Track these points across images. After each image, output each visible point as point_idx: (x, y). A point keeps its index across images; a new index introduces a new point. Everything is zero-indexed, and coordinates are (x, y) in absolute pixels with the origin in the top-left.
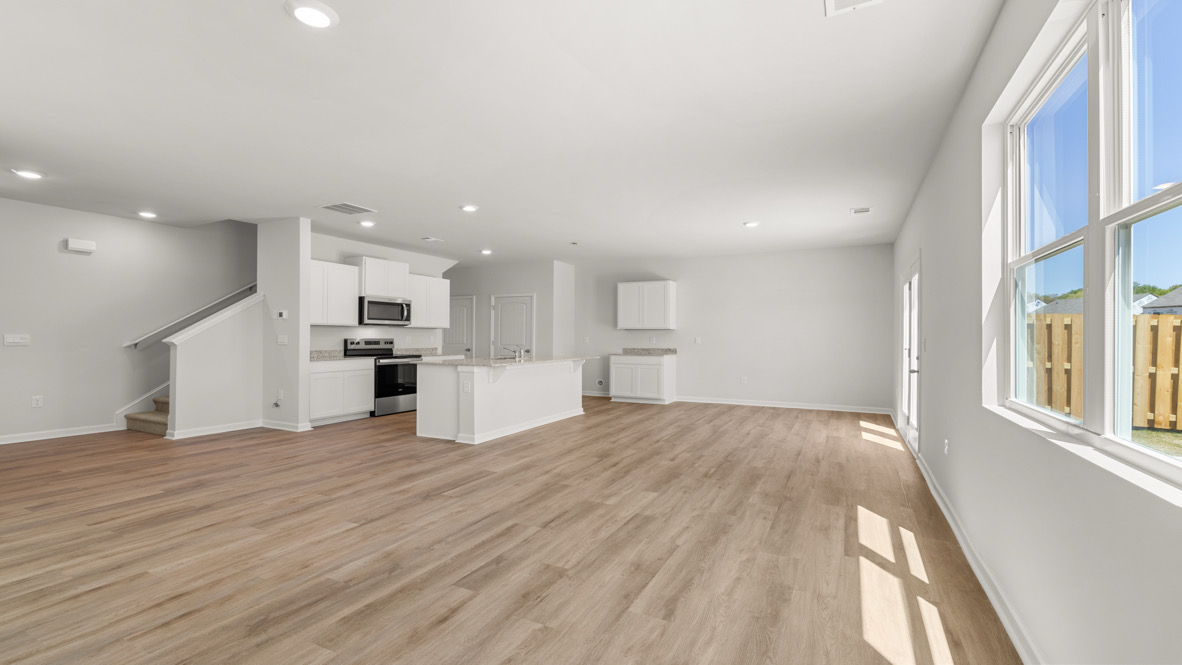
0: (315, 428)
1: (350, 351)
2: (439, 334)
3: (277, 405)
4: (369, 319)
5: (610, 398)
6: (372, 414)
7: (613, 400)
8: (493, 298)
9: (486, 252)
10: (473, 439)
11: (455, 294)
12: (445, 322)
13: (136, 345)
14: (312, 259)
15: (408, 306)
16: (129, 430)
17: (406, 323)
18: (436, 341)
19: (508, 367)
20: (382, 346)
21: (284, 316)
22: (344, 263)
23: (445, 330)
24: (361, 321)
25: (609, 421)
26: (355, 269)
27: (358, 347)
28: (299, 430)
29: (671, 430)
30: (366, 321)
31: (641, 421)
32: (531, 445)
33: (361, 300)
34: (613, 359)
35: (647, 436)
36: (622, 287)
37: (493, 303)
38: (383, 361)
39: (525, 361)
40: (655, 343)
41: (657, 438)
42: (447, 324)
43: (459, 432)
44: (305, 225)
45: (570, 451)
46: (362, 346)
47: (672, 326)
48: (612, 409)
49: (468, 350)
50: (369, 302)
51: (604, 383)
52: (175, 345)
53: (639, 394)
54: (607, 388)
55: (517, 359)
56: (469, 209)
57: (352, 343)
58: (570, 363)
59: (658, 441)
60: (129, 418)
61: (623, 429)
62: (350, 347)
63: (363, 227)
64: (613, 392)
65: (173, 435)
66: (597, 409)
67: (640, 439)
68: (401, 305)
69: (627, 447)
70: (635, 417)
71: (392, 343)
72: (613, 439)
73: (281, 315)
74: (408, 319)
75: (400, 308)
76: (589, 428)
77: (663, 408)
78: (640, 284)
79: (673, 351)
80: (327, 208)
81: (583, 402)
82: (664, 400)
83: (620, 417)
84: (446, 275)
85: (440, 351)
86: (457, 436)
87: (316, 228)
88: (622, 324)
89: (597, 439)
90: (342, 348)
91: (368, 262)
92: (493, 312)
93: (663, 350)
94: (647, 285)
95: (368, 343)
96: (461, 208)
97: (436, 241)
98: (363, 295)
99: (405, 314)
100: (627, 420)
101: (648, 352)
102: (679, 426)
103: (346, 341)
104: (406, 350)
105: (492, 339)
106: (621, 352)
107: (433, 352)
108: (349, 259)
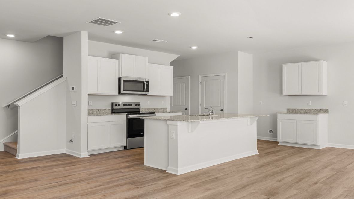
0: (91, 155)
1: (115, 110)
2: (168, 99)
3: (71, 141)
4: (124, 90)
5: (278, 143)
6: (125, 148)
7: (280, 144)
8: (200, 77)
9: (194, 48)
10: (177, 171)
11: (176, 76)
12: (170, 92)
13: (9, 106)
14: (88, 55)
15: (148, 82)
16: (5, 152)
17: (146, 93)
18: (166, 104)
19: (200, 122)
20: (133, 107)
21: (75, 89)
22: (111, 58)
23: (171, 97)
24: (120, 92)
25: (277, 161)
26: (116, 61)
27: (119, 107)
28: (81, 157)
29: (326, 173)
30: (122, 92)
31: (301, 163)
32: (217, 178)
33: (120, 79)
34: (279, 116)
35: (307, 177)
36: (286, 67)
37: (200, 81)
38: (131, 116)
39: (216, 118)
40: (311, 105)
41: (315, 180)
42: (172, 94)
43: (168, 166)
44: (84, 35)
45: (244, 187)
46: (122, 107)
47: (324, 93)
48: (279, 151)
49: (186, 109)
50: (124, 81)
51: (274, 132)
52: (20, 106)
53: (299, 141)
54: (276, 136)
55: (210, 116)
56: (175, 15)
57: (116, 105)
58: (248, 119)
59: (316, 183)
60: (6, 145)
61: (287, 169)
62: (115, 107)
63: (116, 33)
64: (280, 138)
65: (18, 157)
66: (268, 151)
67: (301, 180)
68: (143, 82)
69: (291, 186)
70: (297, 159)
71: (139, 105)
72: (279, 178)
73: (73, 88)
74: (147, 90)
75: (143, 84)
76: (261, 166)
77: (319, 153)
78: (299, 64)
79: (326, 111)
80: (91, 22)
81: (258, 144)
82: (318, 146)
83: (284, 158)
84: (171, 64)
85: (168, 110)
86: (167, 168)
87: (91, 37)
88: (286, 92)
89: (266, 177)
90: (110, 108)
91: (123, 56)
92: (200, 86)
93: (317, 110)
94: (304, 64)
95: (125, 105)
96: (169, 14)
97: (162, 42)
98: (121, 76)
99: (146, 87)
100: (291, 161)
101: (306, 112)
102: (333, 169)
103: (112, 104)
104: (148, 109)
105: (200, 102)
106: (285, 111)
107: (164, 110)
108: (114, 56)
